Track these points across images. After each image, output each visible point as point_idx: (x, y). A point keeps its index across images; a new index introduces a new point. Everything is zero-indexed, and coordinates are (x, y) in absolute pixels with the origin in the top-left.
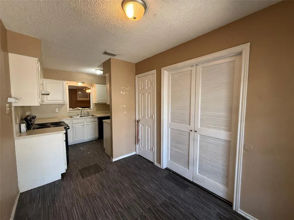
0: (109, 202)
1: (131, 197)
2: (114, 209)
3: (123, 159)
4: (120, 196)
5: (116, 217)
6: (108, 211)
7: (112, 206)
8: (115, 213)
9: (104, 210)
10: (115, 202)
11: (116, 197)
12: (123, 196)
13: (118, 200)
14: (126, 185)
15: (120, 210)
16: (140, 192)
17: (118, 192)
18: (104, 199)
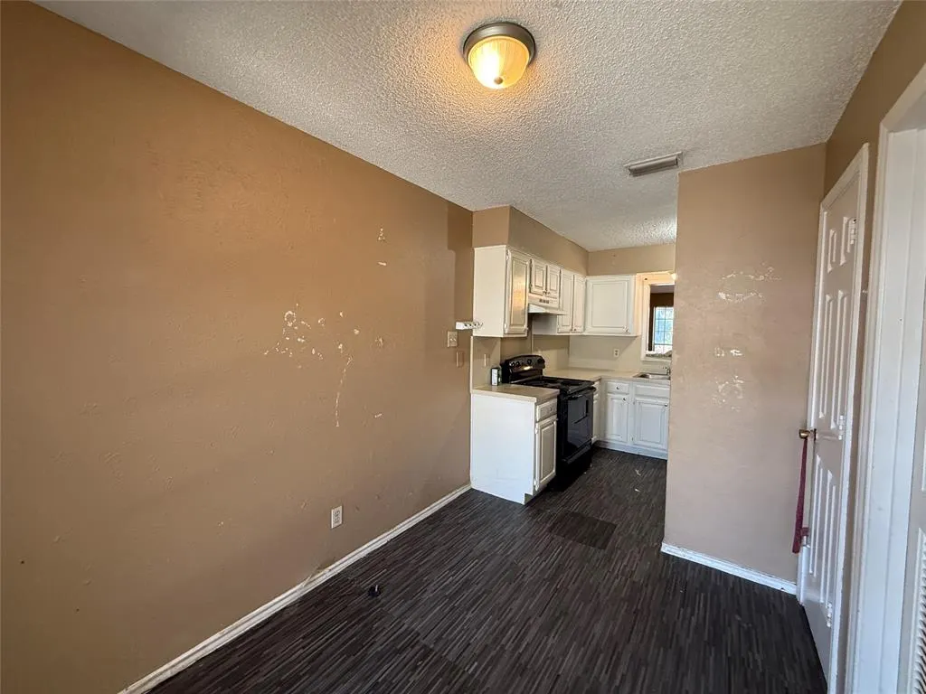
0: (516, 613)
1: (563, 661)
2: (503, 632)
3: (708, 570)
4: (547, 630)
5: (486, 646)
6: (494, 621)
7: (509, 624)
8: (495, 641)
9: (492, 613)
10: (525, 624)
11: (540, 620)
12: (554, 637)
13: (534, 631)
14: (598, 629)
15: (506, 648)
16: (600, 684)
17: (558, 618)
18: (517, 598)
